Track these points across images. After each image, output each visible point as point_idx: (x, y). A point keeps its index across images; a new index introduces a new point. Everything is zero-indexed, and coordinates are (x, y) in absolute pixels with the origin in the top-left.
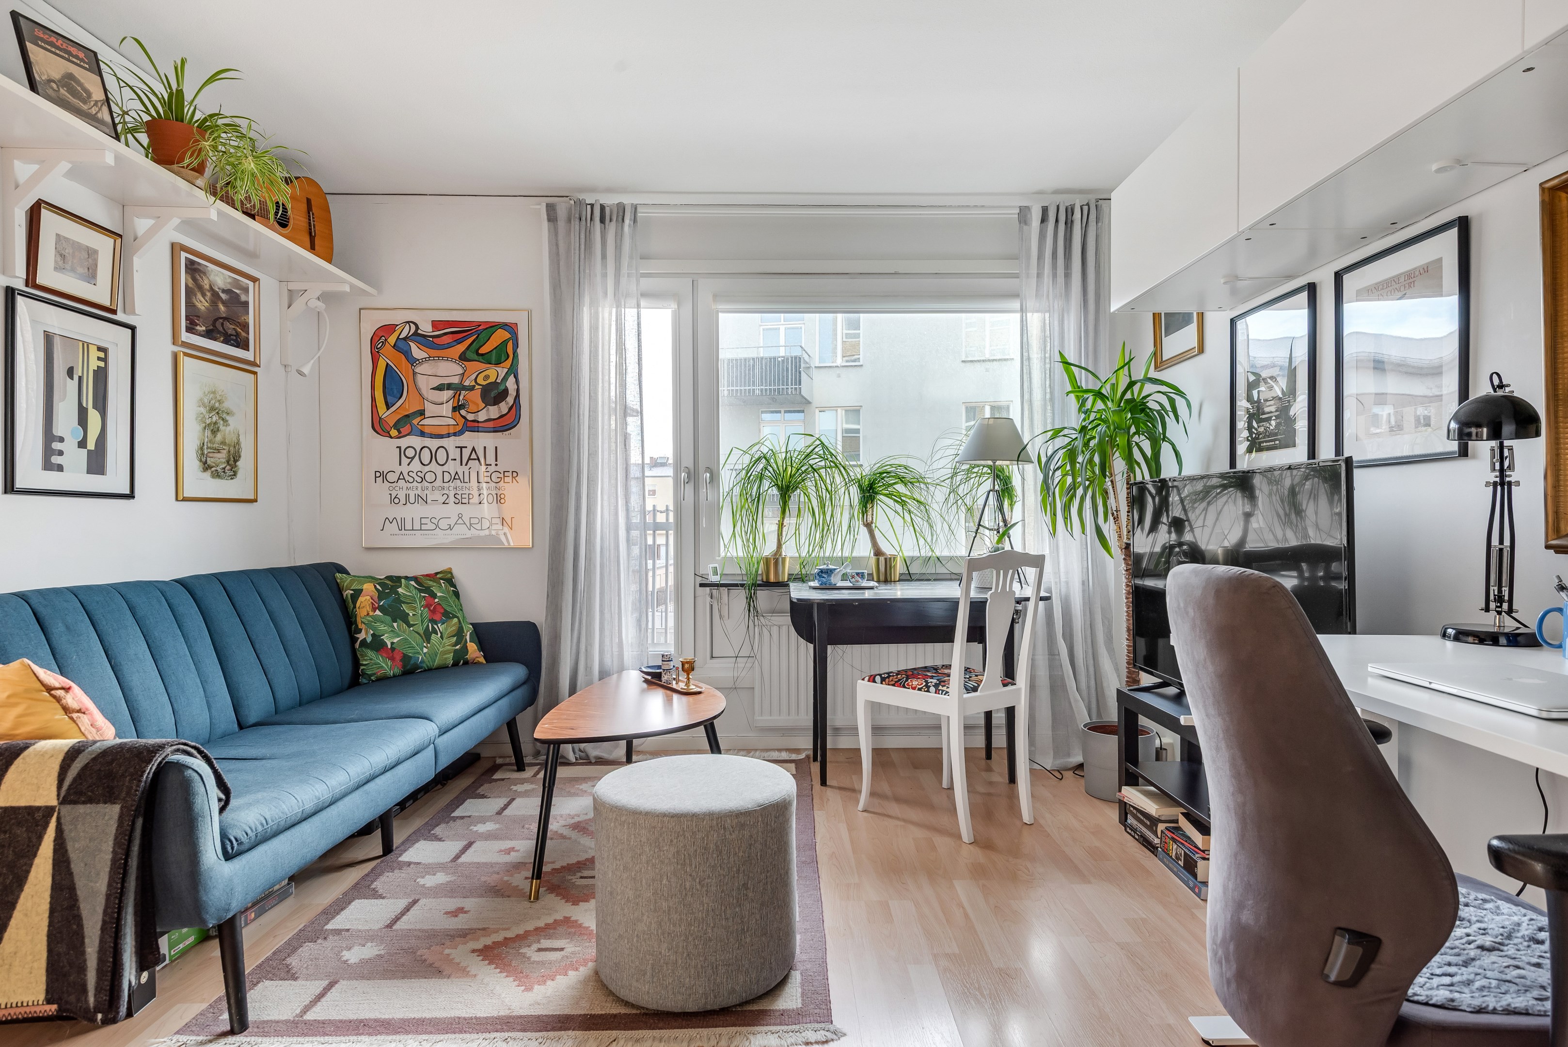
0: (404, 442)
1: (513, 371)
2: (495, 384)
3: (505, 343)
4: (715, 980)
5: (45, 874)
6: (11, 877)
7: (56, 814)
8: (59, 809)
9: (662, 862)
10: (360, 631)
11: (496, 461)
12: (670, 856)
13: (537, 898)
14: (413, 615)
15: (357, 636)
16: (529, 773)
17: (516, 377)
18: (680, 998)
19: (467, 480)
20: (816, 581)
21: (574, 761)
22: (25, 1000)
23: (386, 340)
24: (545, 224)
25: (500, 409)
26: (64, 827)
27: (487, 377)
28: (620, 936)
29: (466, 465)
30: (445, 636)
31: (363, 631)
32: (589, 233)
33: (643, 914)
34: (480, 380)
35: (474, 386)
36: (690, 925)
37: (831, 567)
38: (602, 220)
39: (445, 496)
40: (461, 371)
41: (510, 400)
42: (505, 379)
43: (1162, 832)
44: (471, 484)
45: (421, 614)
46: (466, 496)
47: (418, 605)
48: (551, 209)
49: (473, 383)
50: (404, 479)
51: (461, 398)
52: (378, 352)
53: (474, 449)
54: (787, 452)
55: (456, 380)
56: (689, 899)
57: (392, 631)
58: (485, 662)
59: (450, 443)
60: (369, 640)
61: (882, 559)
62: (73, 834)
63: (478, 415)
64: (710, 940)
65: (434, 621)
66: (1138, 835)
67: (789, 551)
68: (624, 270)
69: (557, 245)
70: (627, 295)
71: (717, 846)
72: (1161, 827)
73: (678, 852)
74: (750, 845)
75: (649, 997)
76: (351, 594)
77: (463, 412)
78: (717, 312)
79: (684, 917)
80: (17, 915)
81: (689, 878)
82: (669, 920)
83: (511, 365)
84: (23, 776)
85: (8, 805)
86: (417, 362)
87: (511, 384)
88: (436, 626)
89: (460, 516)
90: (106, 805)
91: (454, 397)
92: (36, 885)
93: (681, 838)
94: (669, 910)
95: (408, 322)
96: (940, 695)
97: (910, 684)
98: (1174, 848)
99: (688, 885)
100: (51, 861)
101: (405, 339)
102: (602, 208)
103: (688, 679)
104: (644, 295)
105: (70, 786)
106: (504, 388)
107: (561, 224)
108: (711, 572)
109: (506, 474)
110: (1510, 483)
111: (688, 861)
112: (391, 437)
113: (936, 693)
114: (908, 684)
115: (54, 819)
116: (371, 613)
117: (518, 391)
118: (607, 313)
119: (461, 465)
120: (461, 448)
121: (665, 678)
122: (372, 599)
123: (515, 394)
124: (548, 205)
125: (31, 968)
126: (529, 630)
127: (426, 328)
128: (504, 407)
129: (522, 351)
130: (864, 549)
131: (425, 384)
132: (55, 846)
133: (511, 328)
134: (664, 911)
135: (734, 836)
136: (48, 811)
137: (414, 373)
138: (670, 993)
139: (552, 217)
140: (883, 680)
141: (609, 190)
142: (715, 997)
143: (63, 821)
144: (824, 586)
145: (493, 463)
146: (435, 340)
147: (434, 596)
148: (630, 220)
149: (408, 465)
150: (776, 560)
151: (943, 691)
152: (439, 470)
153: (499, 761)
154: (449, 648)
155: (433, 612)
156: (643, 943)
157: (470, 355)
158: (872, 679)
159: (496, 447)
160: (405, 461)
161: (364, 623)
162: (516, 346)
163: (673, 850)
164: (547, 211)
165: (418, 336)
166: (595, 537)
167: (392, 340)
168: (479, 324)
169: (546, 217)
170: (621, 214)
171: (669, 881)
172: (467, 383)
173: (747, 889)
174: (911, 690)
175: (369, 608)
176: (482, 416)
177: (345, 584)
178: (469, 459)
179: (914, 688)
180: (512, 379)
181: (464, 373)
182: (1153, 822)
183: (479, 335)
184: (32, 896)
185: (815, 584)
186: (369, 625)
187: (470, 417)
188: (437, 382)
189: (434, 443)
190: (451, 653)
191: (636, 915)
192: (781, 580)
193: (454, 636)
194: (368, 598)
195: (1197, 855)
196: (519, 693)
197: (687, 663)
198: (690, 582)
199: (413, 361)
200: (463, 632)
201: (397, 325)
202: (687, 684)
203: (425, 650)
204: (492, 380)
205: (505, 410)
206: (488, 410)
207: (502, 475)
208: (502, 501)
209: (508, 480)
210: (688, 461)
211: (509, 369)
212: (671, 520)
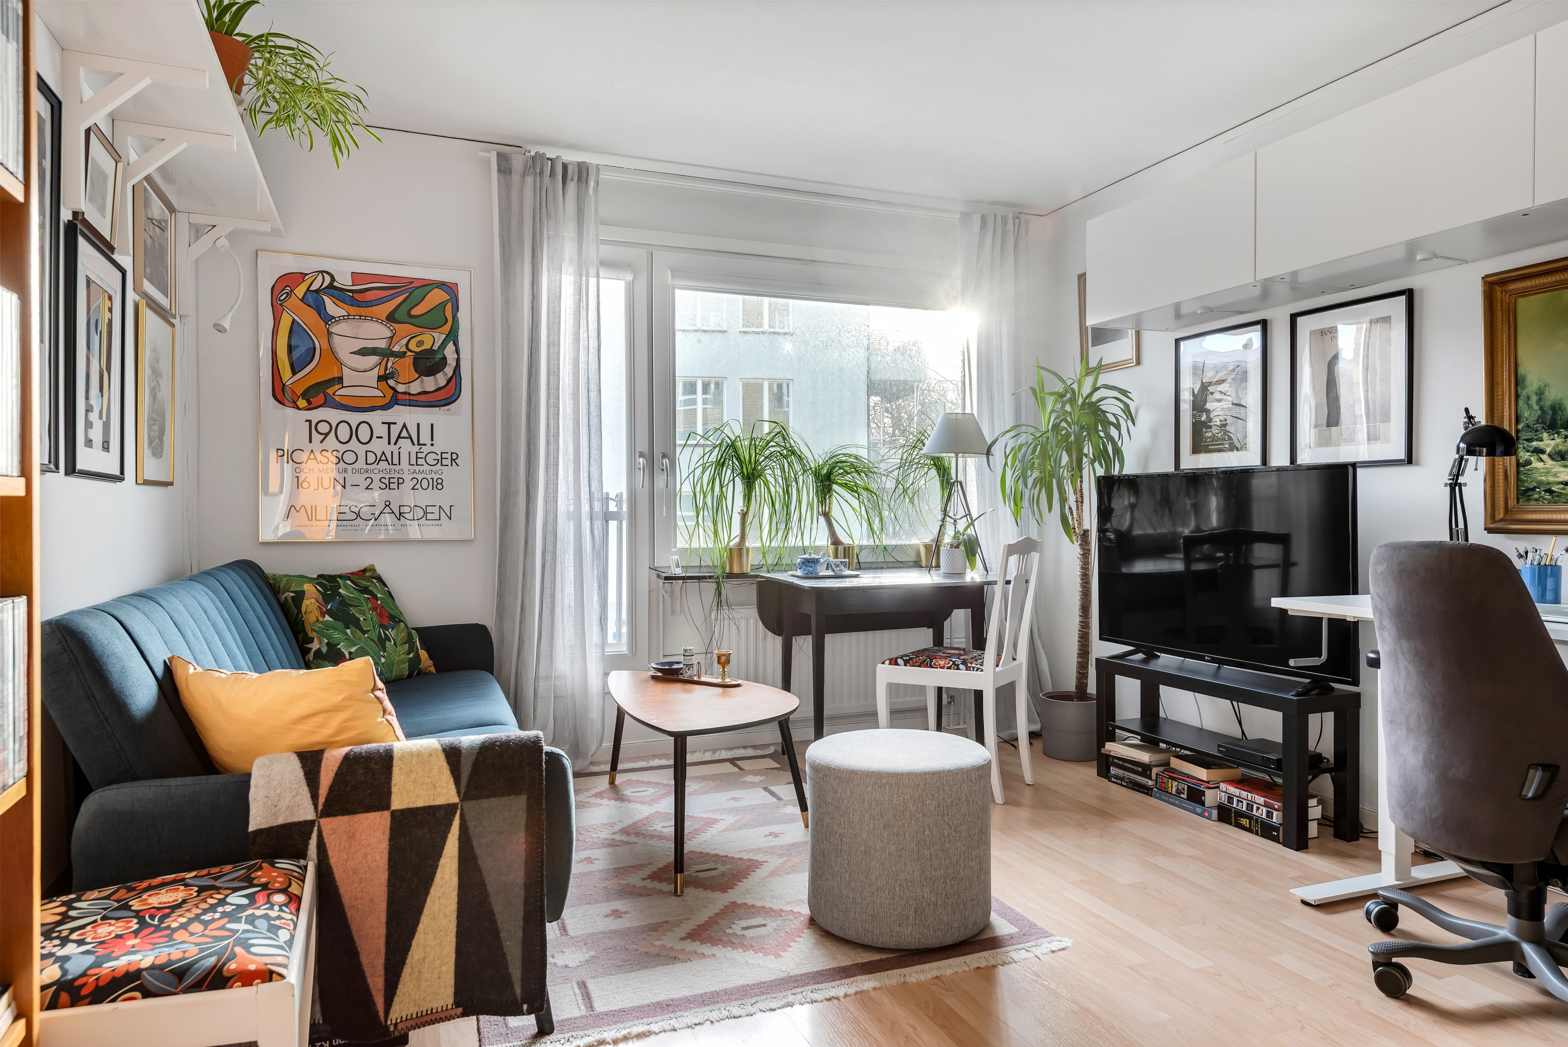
0: (316, 415)
1: (453, 336)
2: (430, 351)
3: (443, 304)
4: (965, 914)
5: (451, 873)
6: (416, 881)
7: (459, 812)
8: (461, 806)
9: (925, 815)
10: (311, 640)
11: (432, 440)
12: (932, 809)
14: (364, 619)
15: (310, 646)
17: (456, 344)
18: (940, 934)
19: (396, 461)
22: (435, 1006)
23: (292, 291)
24: (497, 174)
25: (436, 381)
26: (469, 824)
27: (420, 343)
29: (395, 444)
30: (398, 644)
31: (315, 640)
33: (906, 864)
34: (413, 346)
35: (405, 353)
36: (947, 868)
37: (807, 556)
38: (564, 179)
39: (369, 480)
40: (389, 334)
41: (449, 371)
42: (444, 345)
43: (1157, 774)
44: (401, 467)
45: (371, 618)
46: (395, 480)
47: (365, 608)
48: (502, 158)
49: (404, 349)
50: (316, 459)
51: (390, 365)
52: (281, 305)
53: (404, 426)
54: (752, 439)
55: (382, 344)
56: (947, 845)
57: (346, 639)
58: (435, 672)
59: (376, 418)
60: (324, 649)
61: (841, 548)
62: (478, 830)
63: (409, 387)
65: (385, 628)
66: (1126, 782)
69: (508, 199)
70: (588, 263)
72: (1155, 771)
73: (938, 804)
75: (912, 938)
76: (292, 597)
77: (391, 382)
78: (674, 288)
79: (943, 862)
80: (425, 920)
81: (947, 827)
82: (931, 865)
83: (450, 331)
84: (413, 777)
85: (404, 807)
86: (334, 320)
87: (449, 351)
88: (387, 632)
89: (387, 503)
90: (511, 797)
91: (380, 364)
92: (442, 886)
94: (931, 858)
95: (322, 272)
96: (972, 672)
97: (937, 664)
98: (1173, 786)
99: (946, 832)
100: (456, 860)
101: (317, 291)
102: (565, 167)
103: (724, 672)
104: (605, 263)
105: (468, 782)
106: (441, 356)
107: (516, 177)
108: (673, 565)
109: (444, 456)
110: (1460, 484)
111: (946, 812)
112: (299, 409)
113: (967, 670)
114: (934, 664)
115: (457, 817)
116: (321, 619)
117: (458, 360)
119: (389, 443)
120: (389, 424)
121: (686, 673)
122: (318, 602)
123: (454, 364)
124: (499, 155)
125: (440, 973)
126: (483, 631)
127: (344, 280)
128: (441, 379)
129: (463, 316)
130: (822, 539)
131: (344, 347)
132: (459, 844)
133: (450, 289)
134: (927, 859)
136: (449, 810)
137: (330, 334)
138: (932, 930)
139: (504, 166)
140: (906, 663)
141: (571, 147)
142: (965, 930)
143: (467, 818)
145: (429, 442)
146: (356, 296)
147: (375, 597)
149: (321, 442)
150: (740, 551)
151: (974, 668)
152: (361, 450)
154: (404, 656)
155: (380, 615)
156: (906, 890)
157: (401, 314)
158: (894, 662)
159: (432, 425)
160: (316, 437)
161: (315, 631)
162: (456, 309)
164: (498, 160)
165: (332, 289)
167: (300, 291)
168: (411, 281)
169: (496, 167)
170: (584, 173)
171: (931, 832)
172: (396, 349)
174: (939, 670)
175: (317, 613)
176: (415, 388)
177: (282, 585)
178: (399, 437)
179: (943, 668)
180: (451, 347)
181: (392, 337)
182: (1145, 769)
183: (411, 293)
184: (439, 898)
185: (799, 573)
186: (321, 634)
187: (401, 388)
188: (358, 345)
189: (354, 418)
190: (405, 662)
191: (898, 867)
192: (745, 572)
193: (405, 643)
194: (313, 601)
195: (1202, 786)
197: (723, 655)
198: (645, 575)
199: (328, 319)
200: (413, 639)
201: (307, 274)
202: (723, 677)
203: (383, 660)
204: (427, 346)
205: (442, 382)
206: (422, 381)
207: (439, 457)
208: (440, 487)
209: (448, 462)
210: (643, 445)
211: (448, 335)
212: (625, 509)
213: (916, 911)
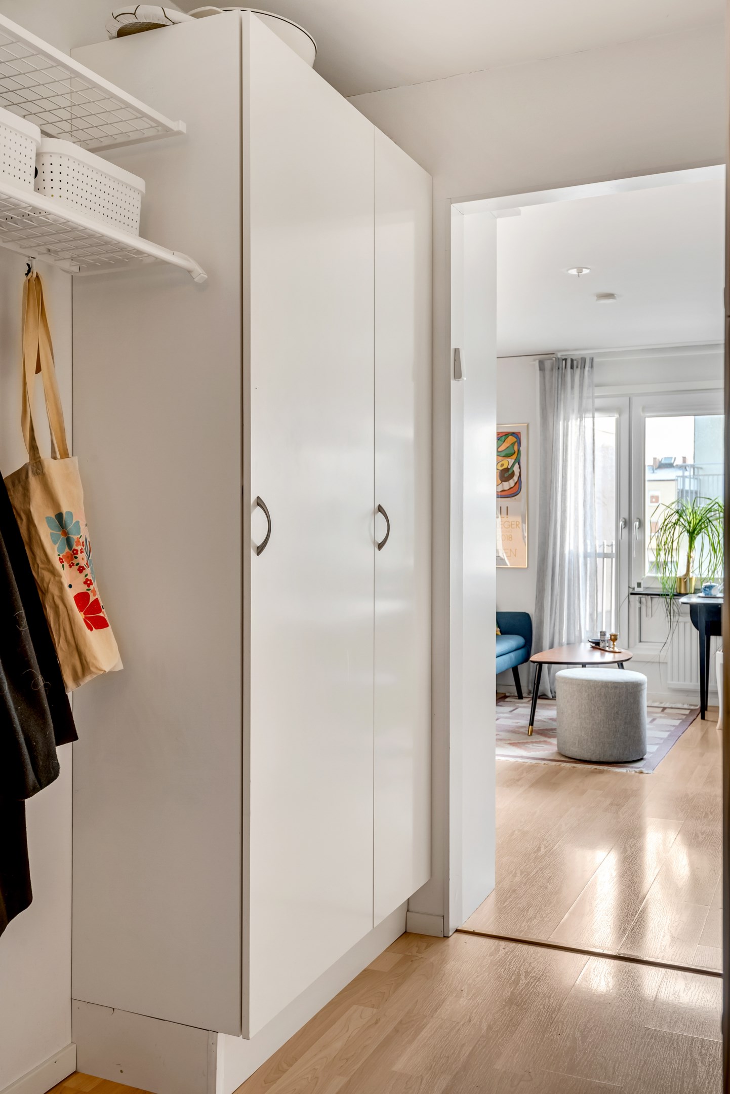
1: (518, 461)
2: (507, 469)
3: (515, 443)
13: (531, 734)
16: (525, 700)
17: (519, 464)
20: (703, 593)
21: (551, 697)
24: (538, 372)
25: (510, 484)
27: (502, 465)
28: (566, 730)
32: (563, 376)
36: (593, 725)
37: (713, 584)
38: (572, 367)
41: (516, 478)
42: (513, 465)
48: (541, 363)
58: (500, 634)
64: (602, 732)
67: (694, 575)
68: (585, 394)
69: (545, 384)
70: (586, 411)
71: (605, 695)
73: (589, 695)
74: (620, 697)
78: (645, 418)
79: (591, 722)
81: (594, 706)
82: (585, 722)
83: (517, 457)
87: (516, 468)
93: (590, 689)
94: (585, 718)
99: (593, 708)
102: (572, 360)
103: (614, 645)
104: (597, 409)
106: (512, 471)
107: (547, 372)
108: (636, 586)
109: (513, 523)
111: (593, 699)
117: (520, 472)
118: (574, 424)
121: (602, 645)
123: (518, 474)
124: (539, 360)
126: (526, 616)
128: (512, 483)
129: (523, 449)
133: (517, 435)
135: (612, 691)
139: (542, 368)
144: (707, 596)
145: (505, 516)
148: (589, 367)
150: (685, 580)
153: (507, 694)
159: (507, 507)
162: (520, 446)
163: (586, 694)
164: (539, 363)
166: (565, 562)
169: (538, 368)
170: (583, 364)
173: (618, 714)
176: (499, 489)
180: (517, 465)
192: (688, 592)
196: (520, 652)
197: (615, 636)
198: (625, 592)
202: (613, 648)
204: (505, 467)
205: (512, 485)
206: (503, 485)
207: (510, 524)
208: (510, 539)
209: (514, 526)
210: (625, 514)
211: (515, 460)
212: (614, 552)
213: (579, 742)
